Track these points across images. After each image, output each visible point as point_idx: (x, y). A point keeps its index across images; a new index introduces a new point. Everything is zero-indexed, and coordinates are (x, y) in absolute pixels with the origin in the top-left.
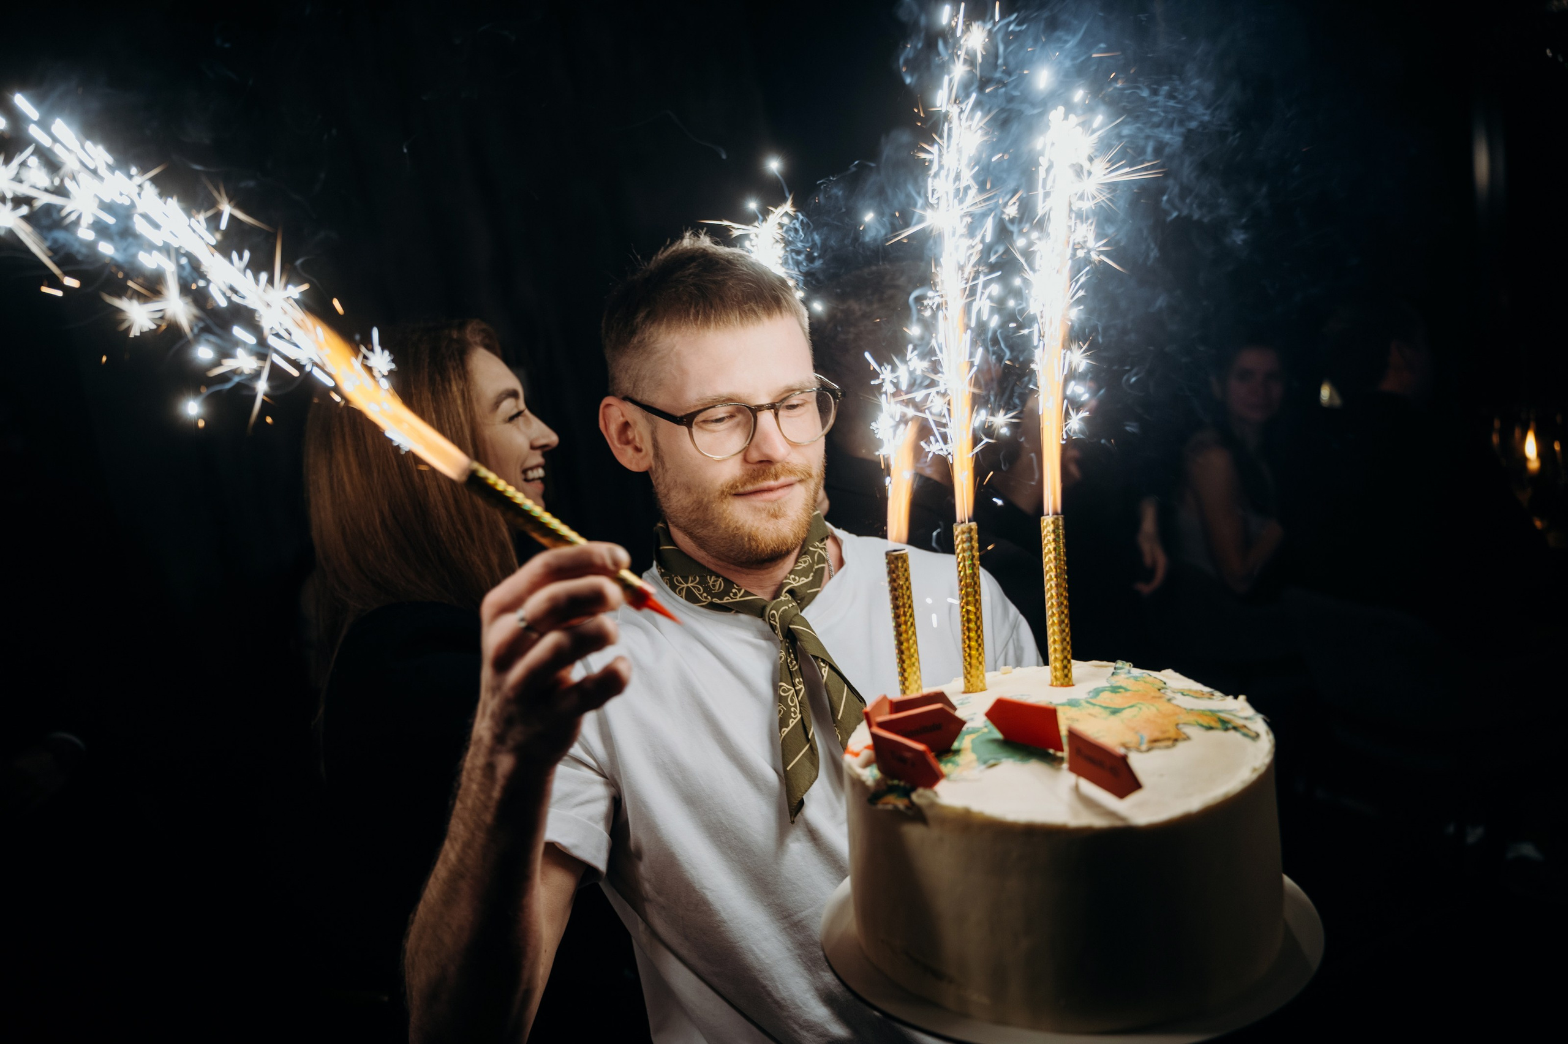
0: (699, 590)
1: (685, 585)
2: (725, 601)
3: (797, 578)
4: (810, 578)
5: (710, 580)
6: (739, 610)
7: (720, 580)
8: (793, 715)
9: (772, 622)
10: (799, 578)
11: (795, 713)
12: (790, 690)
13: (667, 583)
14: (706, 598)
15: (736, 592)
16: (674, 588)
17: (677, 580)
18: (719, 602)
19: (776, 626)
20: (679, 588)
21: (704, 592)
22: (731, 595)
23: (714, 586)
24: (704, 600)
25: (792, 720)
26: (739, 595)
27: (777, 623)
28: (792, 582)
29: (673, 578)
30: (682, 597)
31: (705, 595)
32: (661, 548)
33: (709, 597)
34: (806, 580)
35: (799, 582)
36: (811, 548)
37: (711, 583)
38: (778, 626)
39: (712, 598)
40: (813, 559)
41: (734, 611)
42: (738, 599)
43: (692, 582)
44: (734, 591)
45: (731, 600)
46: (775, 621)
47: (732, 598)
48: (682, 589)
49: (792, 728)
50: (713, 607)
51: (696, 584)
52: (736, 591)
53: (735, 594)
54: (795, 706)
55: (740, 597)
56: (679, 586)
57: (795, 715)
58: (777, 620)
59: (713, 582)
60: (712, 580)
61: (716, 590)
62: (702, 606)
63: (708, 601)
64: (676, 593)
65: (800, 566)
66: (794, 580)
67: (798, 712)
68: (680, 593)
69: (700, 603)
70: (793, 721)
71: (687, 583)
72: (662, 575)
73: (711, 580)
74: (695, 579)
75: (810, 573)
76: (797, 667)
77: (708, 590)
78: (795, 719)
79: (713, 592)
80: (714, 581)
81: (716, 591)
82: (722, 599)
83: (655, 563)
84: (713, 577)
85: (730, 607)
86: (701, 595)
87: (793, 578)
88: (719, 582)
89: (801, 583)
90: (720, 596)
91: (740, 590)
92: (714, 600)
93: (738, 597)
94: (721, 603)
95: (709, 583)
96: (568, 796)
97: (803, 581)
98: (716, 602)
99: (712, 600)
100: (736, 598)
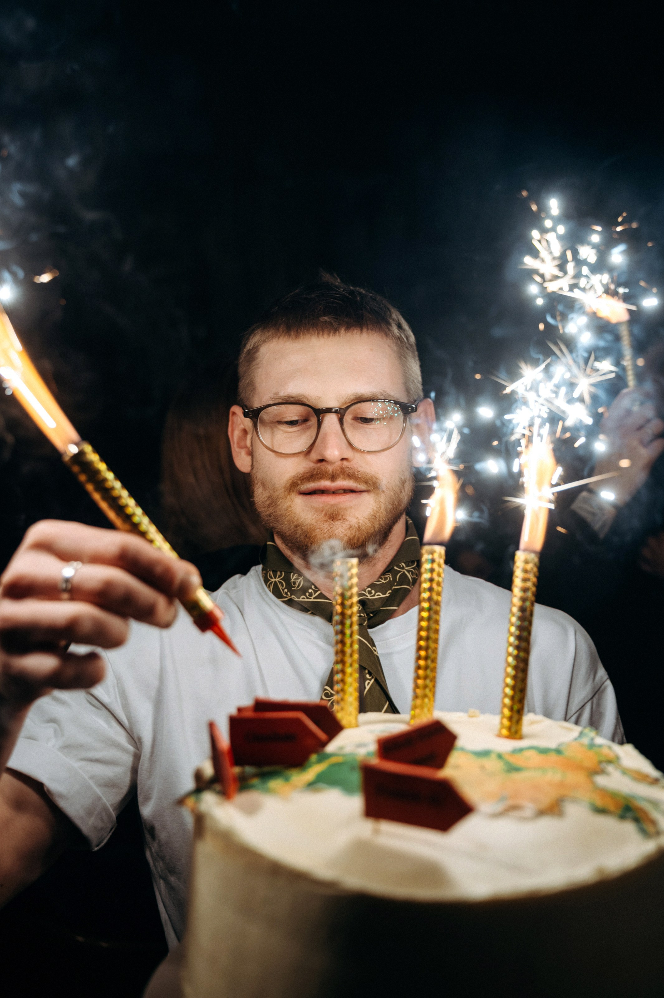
0: (283, 586)
1: (274, 580)
2: (301, 599)
3: (373, 592)
4: (387, 595)
5: (293, 577)
6: (314, 612)
7: (301, 577)
10: (376, 592)
14: (286, 593)
15: (311, 592)
16: (266, 581)
17: (270, 574)
21: (286, 588)
22: (307, 594)
23: (295, 583)
24: (285, 596)
26: (314, 596)
28: (367, 594)
29: (268, 572)
30: (270, 590)
31: (286, 590)
33: (289, 594)
34: (382, 596)
35: (374, 595)
36: (395, 568)
37: (292, 580)
39: (291, 595)
40: (394, 577)
41: (310, 612)
42: (312, 600)
43: (279, 577)
44: (310, 591)
45: (306, 600)
47: (307, 598)
48: (271, 583)
50: (290, 603)
51: (281, 579)
52: (313, 592)
53: (311, 595)
55: (314, 598)
56: (270, 580)
59: (294, 580)
60: (294, 577)
62: (283, 602)
63: (288, 597)
64: (266, 585)
65: (381, 581)
66: (370, 593)
68: (270, 586)
69: (282, 598)
71: (275, 578)
72: (262, 572)
74: (281, 574)
75: (390, 590)
77: (289, 586)
79: (293, 589)
80: (297, 579)
81: (295, 589)
82: (299, 598)
84: (296, 575)
85: (306, 607)
87: (368, 591)
88: (299, 580)
89: (376, 597)
90: (299, 594)
91: (315, 592)
92: (293, 596)
93: (312, 597)
94: (297, 601)
95: (291, 580)
96: (80, 747)
97: (378, 595)
98: (295, 599)
99: (291, 596)
100: (311, 599)
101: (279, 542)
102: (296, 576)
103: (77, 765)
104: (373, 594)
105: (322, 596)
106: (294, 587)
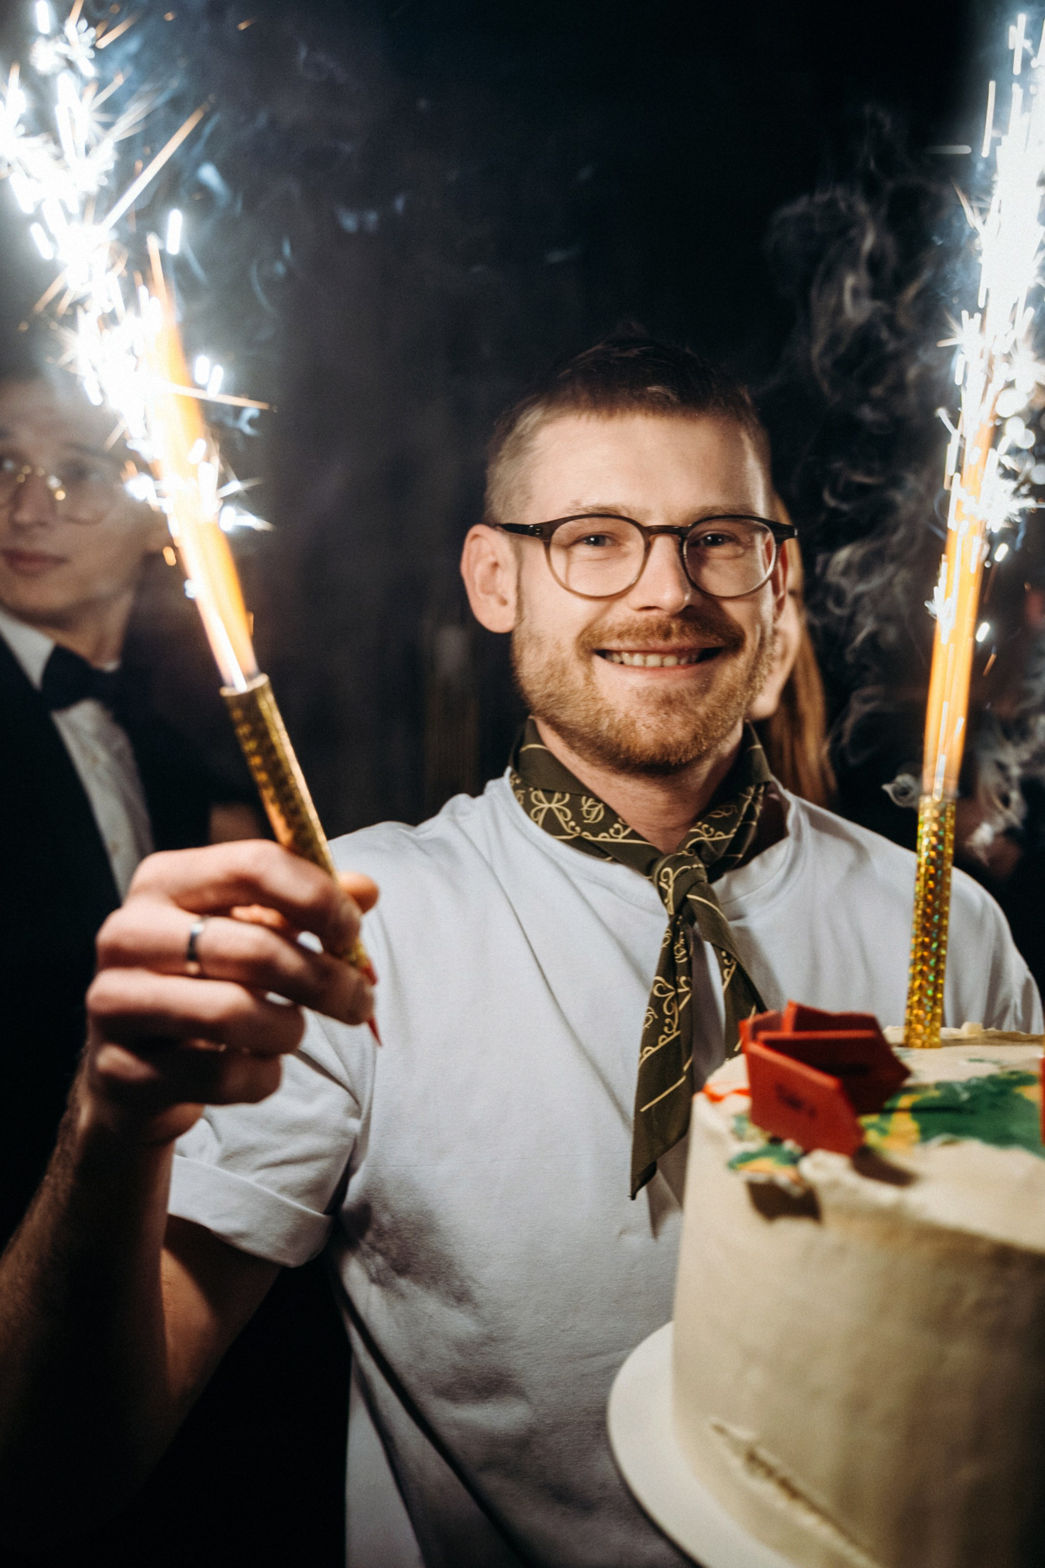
0: (565, 816)
1: (546, 806)
2: (599, 839)
3: (712, 830)
4: (731, 836)
7: (601, 806)
8: (666, 1029)
9: (662, 884)
10: (716, 831)
11: (670, 1027)
12: (669, 991)
13: (519, 800)
14: (573, 829)
15: (618, 828)
16: (528, 806)
17: (536, 797)
18: (591, 838)
19: (667, 891)
20: (536, 809)
21: (571, 820)
22: (611, 831)
23: (589, 813)
24: (569, 831)
25: (663, 1036)
26: (623, 834)
27: (669, 887)
28: (703, 833)
29: (531, 792)
30: (537, 822)
31: (572, 824)
32: (524, 749)
33: (578, 829)
35: (713, 836)
37: (585, 808)
38: (671, 891)
39: (583, 830)
41: (610, 858)
42: (617, 840)
43: (559, 801)
44: (616, 826)
45: (609, 840)
46: (667, 883)
47: (612, 837)
48: (541, 810)
49: (662, 1048)
50: (579, 844)
51: (563, 805)
53: (617, 832)
54: (672, 1017)
55: (624, 838)
56: (537, 806)
57: (670, 1030)
58: (671, 883)
59: (588, 807)
60: (588, 804)
61: (590, 820)
63: (576, 835)
64: (529, 815)
66: (707, 831)
67: (675, 1026)
68: (536, 815)
69: (562, 835)
70: (664, 1040)
71: (549, 802)
72: (515, 788)
73: (586, 804)
74: (563, 798)
76: (685, 960)
77: (578, 816)
78: (668, 1035)
79: (586, 821)
80: (592, 806)
82: (596, 836)
83: (509, 770)
84: (590, 800)
85: (605, 850)
86: (567, 823)
87: (705, 828)
88: (597, 809)
89: (715, 838)
90: (596, 829)
91: (625, 828)
92: (585, 833)
93: (619, 836)
94: (593, 841)
95: (582, 807)
96: (251, 1149)
97: (719, 836)
98: (586, 838)
99: (581, 833)
100: (617, 838)
101: (554, 743)
102: (592, 802)
103: (250, 1179)
104: (712, 833)
105: (634, 835)
106: (588, 819)
